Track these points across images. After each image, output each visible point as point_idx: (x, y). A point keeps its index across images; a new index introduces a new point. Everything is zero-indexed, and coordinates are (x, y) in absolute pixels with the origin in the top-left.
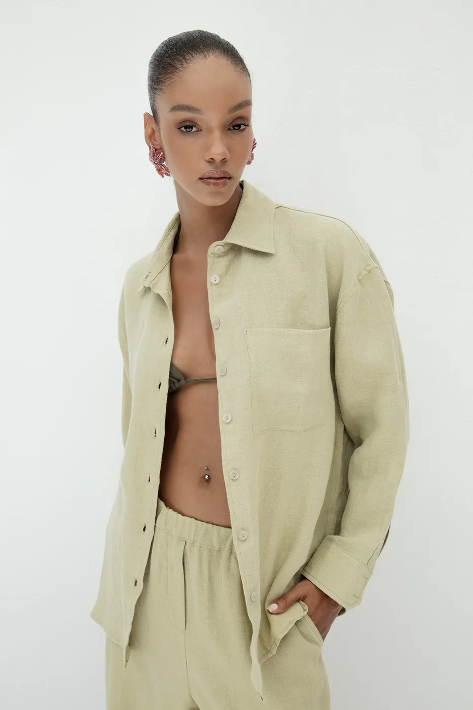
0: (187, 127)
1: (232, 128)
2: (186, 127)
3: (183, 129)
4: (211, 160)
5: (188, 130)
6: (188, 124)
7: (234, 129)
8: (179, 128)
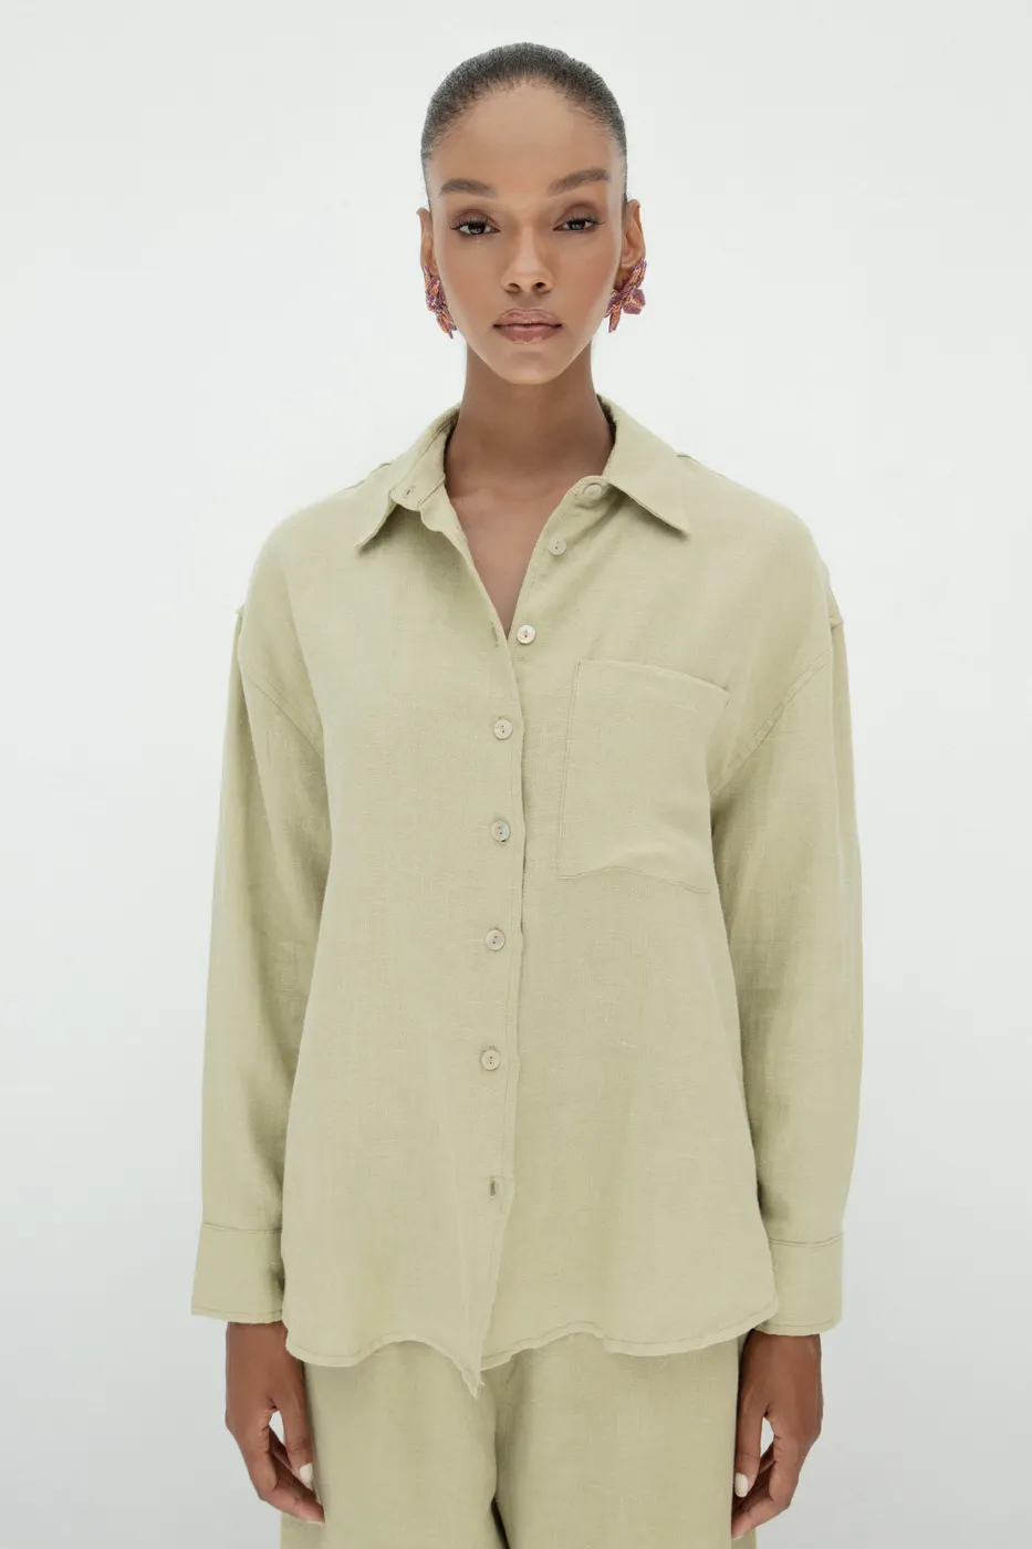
0: (475, 225)
1: (566, 226)
2: (472, 226)
3: (465, 229)
4: (515, 289)
5: (474, 231)
6: (475, 219)
7: (571, 228)
8: (458, 228)
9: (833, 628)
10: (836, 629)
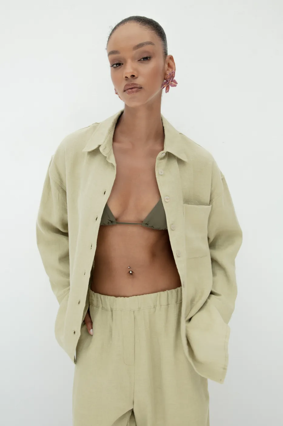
3: (115, 66)
4: (126, 78)
5: (117, 66)
6: (118, 62)
7: (144, 60)
8: (113, 66)
9: (222, 179)
10: (223, 179)
